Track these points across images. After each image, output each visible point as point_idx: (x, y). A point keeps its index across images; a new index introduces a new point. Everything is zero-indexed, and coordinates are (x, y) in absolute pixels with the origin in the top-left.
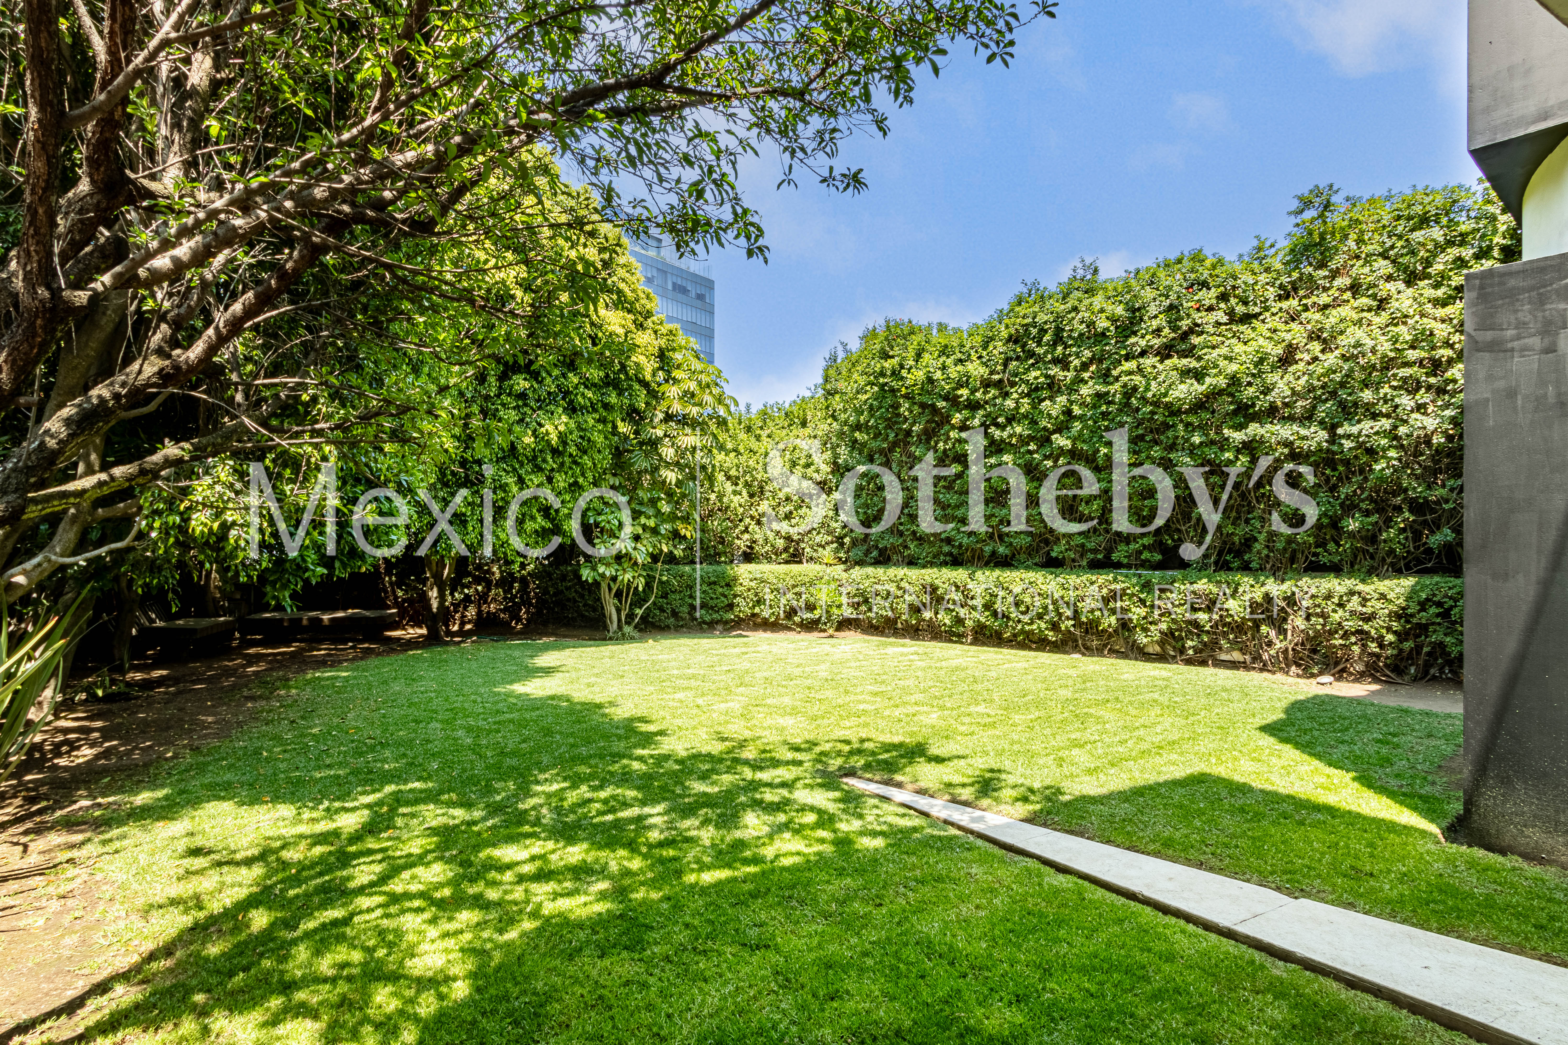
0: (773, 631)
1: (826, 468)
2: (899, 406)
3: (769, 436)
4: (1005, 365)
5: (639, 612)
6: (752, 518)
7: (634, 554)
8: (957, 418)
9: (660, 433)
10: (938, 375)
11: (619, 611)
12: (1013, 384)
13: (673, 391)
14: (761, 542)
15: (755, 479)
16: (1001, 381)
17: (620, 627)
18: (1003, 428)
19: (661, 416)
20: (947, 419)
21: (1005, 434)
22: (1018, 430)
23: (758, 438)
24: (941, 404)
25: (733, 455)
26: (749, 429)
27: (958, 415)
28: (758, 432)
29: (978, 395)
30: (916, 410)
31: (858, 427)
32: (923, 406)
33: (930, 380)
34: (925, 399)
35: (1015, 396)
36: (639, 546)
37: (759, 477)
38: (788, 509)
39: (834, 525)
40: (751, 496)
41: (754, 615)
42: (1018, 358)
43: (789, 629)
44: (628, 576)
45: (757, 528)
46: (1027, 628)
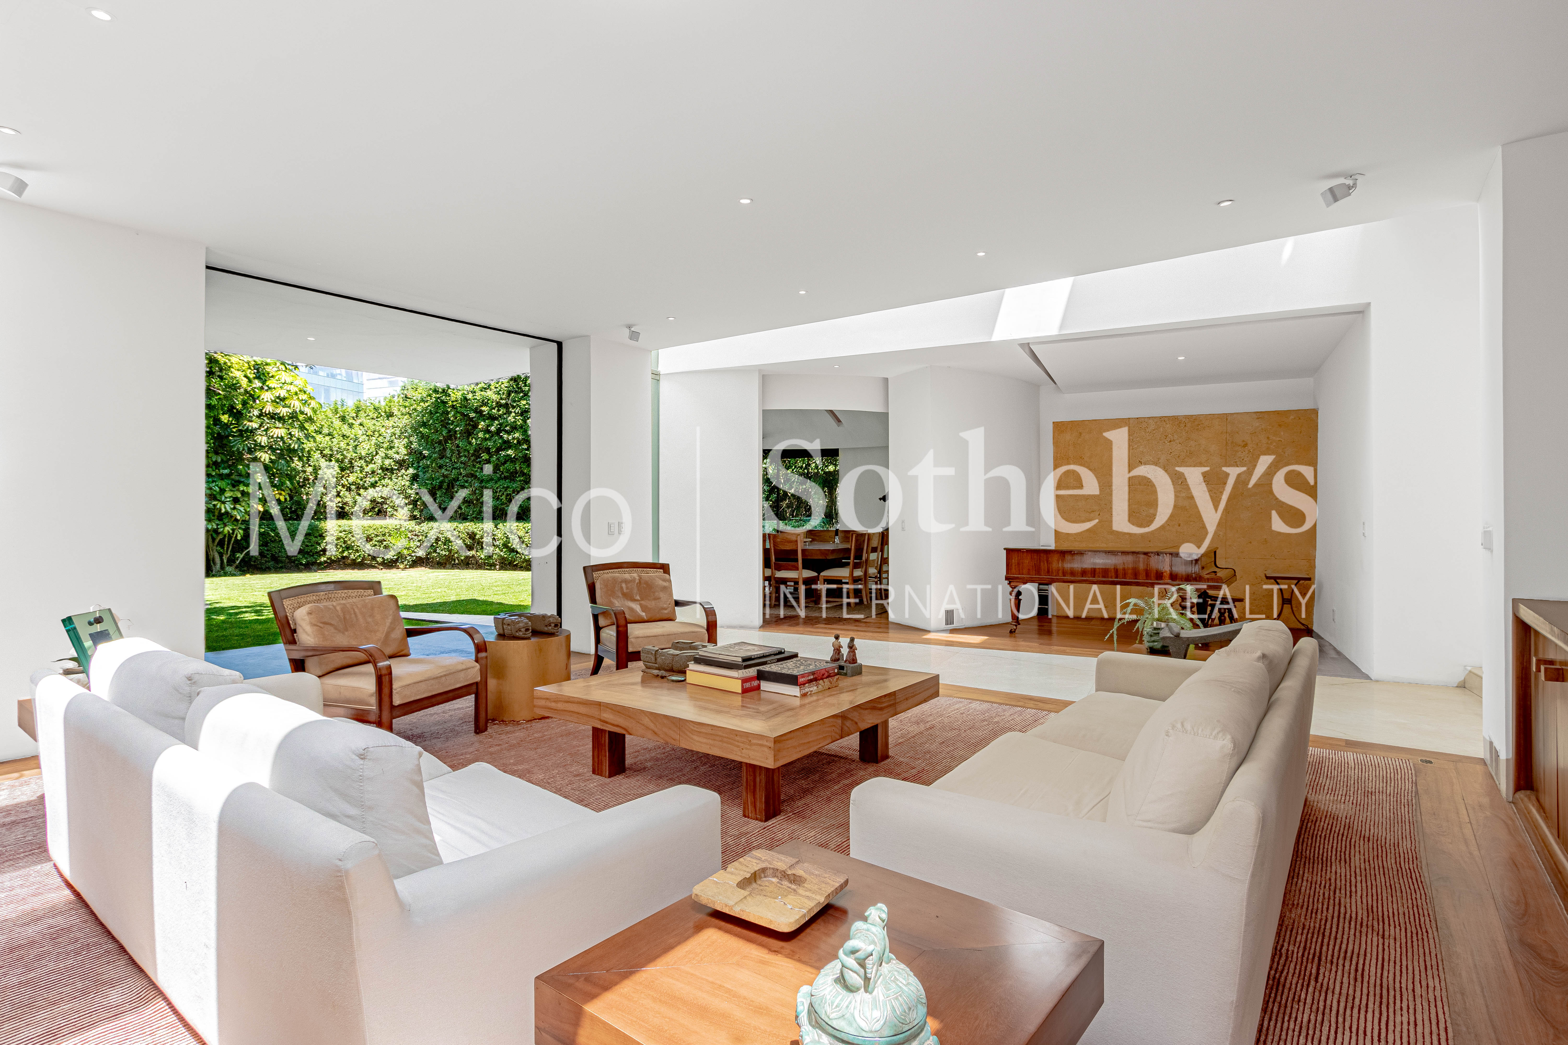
0: (359, 569)
1: (404, 451)
2: (448, 413)
3: (361, 424)
4: (509, 394)
5: (240, 556)
6: (343, 486)
7: (235, 513)
8: (482, 425)
9: (255, 425)
10: (470, 396)
11: (221, 555)
12: (514, 407)
13: (267, 396)
14: (351, 503)
15: (345, 457)
16: (507, 404)
17: (222, 568)
18: (508, 433)
19: (256, 413)
20: (475, 426)
21: (510, 437)
22: (517, 435)
23: (351, 426)
24: (472, 415)
25: (328, 438)
26: (343, 419)
27: (482, 423)
28: (351, 421)
29: (494, 411)
30: (459, 417)
31: (424, 425)
32: (463, 414)
33: (466, 399)
34: (463, 410)
35: (513, 414)
36: (238, 506)
37: (349, 456)
38: (373, 480)
39: (409, 491)
40: (342, 469)
41: (343, 558)
42: (516, 392)
43: (374, 567)
44: (228, 529)
45: (347, 493)
46: (527, 557)
